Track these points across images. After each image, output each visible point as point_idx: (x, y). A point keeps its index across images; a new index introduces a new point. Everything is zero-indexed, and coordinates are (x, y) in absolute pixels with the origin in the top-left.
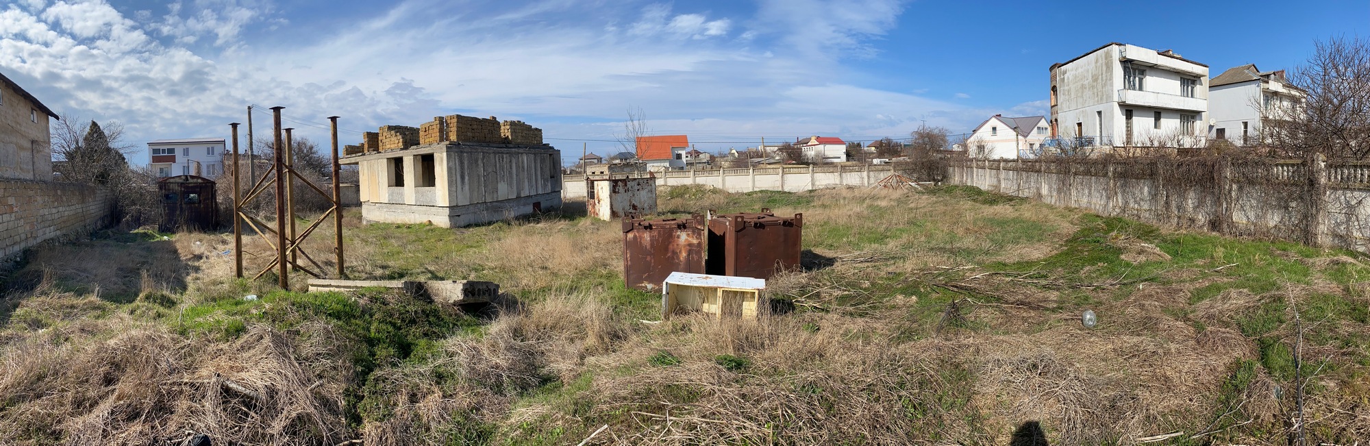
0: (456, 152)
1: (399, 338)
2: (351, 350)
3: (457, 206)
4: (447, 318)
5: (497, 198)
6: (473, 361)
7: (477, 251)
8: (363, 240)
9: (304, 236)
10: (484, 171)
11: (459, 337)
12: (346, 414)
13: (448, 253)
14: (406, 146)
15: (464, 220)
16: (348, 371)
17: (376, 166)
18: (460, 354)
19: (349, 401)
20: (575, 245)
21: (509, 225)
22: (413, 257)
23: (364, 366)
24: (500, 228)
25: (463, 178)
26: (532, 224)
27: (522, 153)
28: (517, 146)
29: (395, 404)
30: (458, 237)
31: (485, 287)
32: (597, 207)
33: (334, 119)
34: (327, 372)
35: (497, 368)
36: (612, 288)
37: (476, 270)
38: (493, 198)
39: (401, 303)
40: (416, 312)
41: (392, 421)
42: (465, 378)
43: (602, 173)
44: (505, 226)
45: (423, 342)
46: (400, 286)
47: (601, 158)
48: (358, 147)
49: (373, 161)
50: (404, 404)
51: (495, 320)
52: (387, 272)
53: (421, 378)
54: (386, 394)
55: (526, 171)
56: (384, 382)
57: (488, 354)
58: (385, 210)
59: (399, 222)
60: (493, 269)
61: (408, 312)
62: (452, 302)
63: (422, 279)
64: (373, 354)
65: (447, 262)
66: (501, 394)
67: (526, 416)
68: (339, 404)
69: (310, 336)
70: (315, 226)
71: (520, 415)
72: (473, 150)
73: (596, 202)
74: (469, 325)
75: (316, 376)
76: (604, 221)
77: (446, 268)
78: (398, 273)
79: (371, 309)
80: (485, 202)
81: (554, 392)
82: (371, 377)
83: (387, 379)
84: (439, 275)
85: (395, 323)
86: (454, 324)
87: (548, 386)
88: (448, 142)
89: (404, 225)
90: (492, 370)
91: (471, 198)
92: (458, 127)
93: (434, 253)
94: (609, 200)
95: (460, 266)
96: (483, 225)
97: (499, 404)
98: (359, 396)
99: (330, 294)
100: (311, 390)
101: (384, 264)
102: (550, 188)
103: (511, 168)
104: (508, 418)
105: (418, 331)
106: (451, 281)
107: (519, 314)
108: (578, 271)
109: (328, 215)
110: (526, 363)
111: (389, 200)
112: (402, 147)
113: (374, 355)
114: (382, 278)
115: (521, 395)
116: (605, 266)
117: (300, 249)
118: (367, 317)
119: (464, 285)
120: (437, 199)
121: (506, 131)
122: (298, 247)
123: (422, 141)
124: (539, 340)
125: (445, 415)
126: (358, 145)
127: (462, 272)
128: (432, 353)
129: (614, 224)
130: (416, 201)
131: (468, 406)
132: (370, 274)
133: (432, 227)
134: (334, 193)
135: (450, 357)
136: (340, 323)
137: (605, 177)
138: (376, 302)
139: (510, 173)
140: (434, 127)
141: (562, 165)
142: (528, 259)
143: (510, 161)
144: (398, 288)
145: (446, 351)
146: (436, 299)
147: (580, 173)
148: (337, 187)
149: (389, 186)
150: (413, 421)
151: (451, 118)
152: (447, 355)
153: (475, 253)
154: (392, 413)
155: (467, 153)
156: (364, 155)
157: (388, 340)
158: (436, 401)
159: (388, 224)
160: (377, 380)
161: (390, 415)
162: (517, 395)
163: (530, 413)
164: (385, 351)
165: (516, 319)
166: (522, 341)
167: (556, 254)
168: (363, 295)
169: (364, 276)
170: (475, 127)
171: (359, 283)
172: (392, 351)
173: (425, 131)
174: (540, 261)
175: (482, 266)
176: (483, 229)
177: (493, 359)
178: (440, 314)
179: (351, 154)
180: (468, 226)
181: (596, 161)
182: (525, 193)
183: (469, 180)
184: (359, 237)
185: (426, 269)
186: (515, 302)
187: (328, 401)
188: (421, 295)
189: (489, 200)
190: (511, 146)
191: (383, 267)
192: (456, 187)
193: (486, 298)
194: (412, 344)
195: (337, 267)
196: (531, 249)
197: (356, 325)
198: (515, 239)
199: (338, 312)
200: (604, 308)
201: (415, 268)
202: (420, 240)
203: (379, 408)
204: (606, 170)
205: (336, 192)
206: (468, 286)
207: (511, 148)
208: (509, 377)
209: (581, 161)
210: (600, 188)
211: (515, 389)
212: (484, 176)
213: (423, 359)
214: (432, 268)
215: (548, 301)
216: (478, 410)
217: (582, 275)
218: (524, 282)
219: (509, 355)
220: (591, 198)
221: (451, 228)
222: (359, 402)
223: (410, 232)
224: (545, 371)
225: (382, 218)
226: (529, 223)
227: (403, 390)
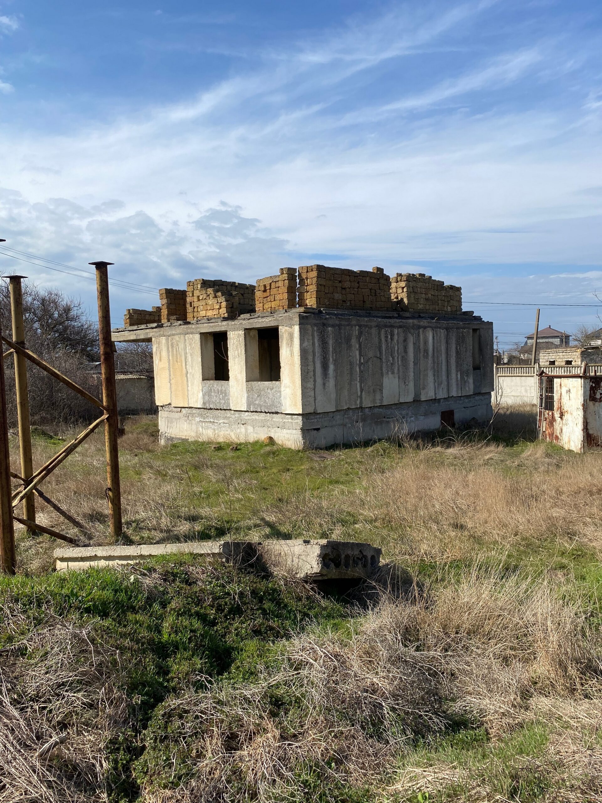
0: (315, 325)
1: (211, 640)
2: (124, 668)
3: (315, 413)
4: (292, 604)
5: (381, 400)
6: (334, 678)
7: (345, 489)
8: (158, 473)
9: (48, 470)
10: (360, 355)
11: (311, 636)
12: (109, 785)
13: (299, 491)
14: (233, 314)
15: (324, 437)
16: (117, 707)
17: (181, 346)
18: (312, 665)
19: (116, 761)
20: (514, 491)
21: (400, 446)
22: (241, 500)
23: (147, 694)
24: (384, 451)
25: (325, 367)
26: (438, 449)
27: (425, 328)
28: (417, 315)
29: (200, 755)
30: (316, 465)
31: (356, 552)
32: (557, 425)
33: (101, 267)
34: (77, 714)
35: (374, 692)
36: (583, 578)
37: (344, 522)
38: (374, 401)
39: (218, 579)
40: (241, 594)
41: (194, 784)
42: (320, 706)
43: (569, 363)
44: (394, 449)
45: (252, 645)
46: (217, 551)
47: (567, 337)
48: (150, 313)
49: (177, 337)
50: (214, 752)
51: (372, 609)
52: (198, 527)
53: (246, 706)
54: (184, 738)
55: (430, 358)
56: (181, 717)
57: (361, 667)
58: (198, 419)
59: (221, 440)
60: (371, 522)
61: (228, 594)
62: (302, 576)
63: (254, 537)
64: (164, 671)
65: (297, 508)
66: (380, 738)
67: (422, 782)
68: (98, 768)
69: (47, 653)
70: (70, 451)
71: (411, 779)
72: (343, 323)
73: (557, 415)
74: (329, 616)
75: (54, 727)
76: (570, 451)
77: (295, 518)
78: (216, 529)
79: (165, 593)
80: (361, 408)
81: (473, 748)
82: (159, 711)
83: (187, 712)
84: (284, 529)
85: (206, 615)
86: (306, 615)
87: (462, 734)
88: (302, 309)
89: (228, 445)
90: (365, 694)
91: (338, 400)
92: (319, 285)
93: (276, 493)
94: (581, 413)
95: (318, 515)
96: (356, 446)
97: (376, 755)
98: (135, 748)
99: (89, 573)
100: (41, 755)
101: (193, 512)
102: (472, 386)
103: (406, 351)
104: (390, 781)
105: (244, 626)
106: (300, 541)
107: (414, 602)
108: (518, 538)
109: (92, 430)
110: (423, 689)
111: (204, 403)
112: (226, 315)
113: (167, 672)
114: (188, 537)
115: (415, 744)
116: (571, 535)
117: (41, 494)
118: (156, 606)
119: (323, 547)
120: (283, 402)
121: (400, 291)
122: (37, 490)
123: (258, 306)
124: (446, 651)
125: (284, 771)
126: (150, 309)
127: (321, 525)
128: (266, 663)
129: (589, 459)
130: (249, 405)
131: (322, 755)
132: (168, 531)
133: (275, 448)
134: (104, 391)
135: (296, 669)
136: (107, 623)
137: (575, 372)
138: (174, 581)
139: (404, 359)
140: (280, 284)
141: (495, 347)
142: (431, 509)
143: (405, 340)
144: (214, 554)
145: (289, 659)
146: (275, 571)
147: (526, 362)
148: (110, 381)
149: (203, 380)
150: (229, 782)
151: (309, 269)
152: (291, 666)
153: (343, 492)
154: (194, 771)
155: (333, 326)
156: (161, 326)
157: (192, 645)
158: (270, 746)
159: (203, 443)
160: (168, 716)
161: (190, 775)
162: (407, 743)
163: (430, 779)
164: (186, 663)
165: (408, 611)
166: (418, 649)
167: (480, 504)
168: (151, 570)
169: (158, 535)
170: (347, 284)
171: (146, 550)
172: (198, 662)
173: (265, 291)
174: (452, 514)
175: (353, 516)
176: (357, 453)
177: (367, 676)
178: (282, 596)
179: (138, 324)
180: (332, 447)
181: (557, 341)
182: (428, 393)
183: (335, 370)
184: (151, 467)
185: (263, 519)
186: (408, 581)
187: (75, 768)
188: (251, 566)
189: (367, 403)
190: (407, 314)
191: (193, 519)
192: (315, 381)
193: (358, 572)
194: (233, 649)
195: (111, 523)
196: (435, 492)
197: (137, 622)
198: (409, 472)
199: (104, 604)
200: (569, 612)
201: (244, 518)
202: (254, 470)
203: (170, 765)
204: (576, 357)
205: (107, 389)
206: (329, 551)
207: (407, 318)
208: (393, 709)
209: (530, 341)
210: (564, 390)
211: (404, 731)
212: (361, 364)
213: (252, 673)
214: (271, 518)
215: (465, 586)
216: (339, 762)
217: (528, 546)
218: (424, 547)
219: (395, 672)
220: (546, 408)
221: (304, 450)
222: (137, 758)
223: (238, 457)
224: (456, 707)
225: (193, 434)
226: (433, 445)
227: (215, 729)
